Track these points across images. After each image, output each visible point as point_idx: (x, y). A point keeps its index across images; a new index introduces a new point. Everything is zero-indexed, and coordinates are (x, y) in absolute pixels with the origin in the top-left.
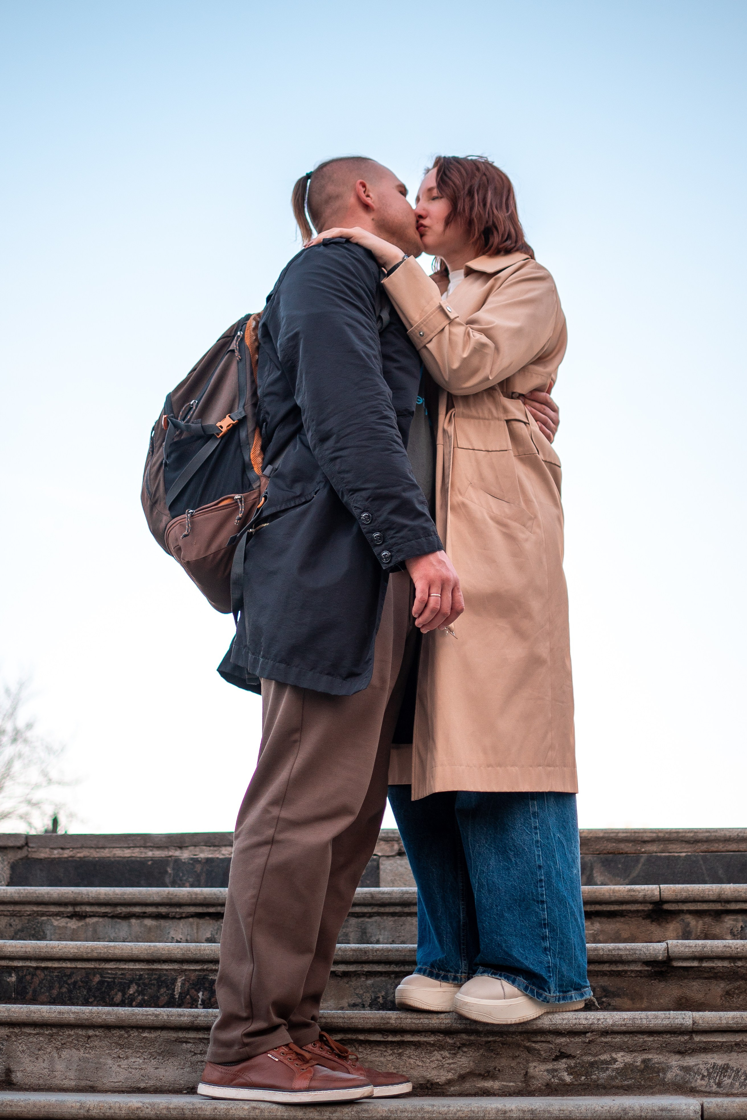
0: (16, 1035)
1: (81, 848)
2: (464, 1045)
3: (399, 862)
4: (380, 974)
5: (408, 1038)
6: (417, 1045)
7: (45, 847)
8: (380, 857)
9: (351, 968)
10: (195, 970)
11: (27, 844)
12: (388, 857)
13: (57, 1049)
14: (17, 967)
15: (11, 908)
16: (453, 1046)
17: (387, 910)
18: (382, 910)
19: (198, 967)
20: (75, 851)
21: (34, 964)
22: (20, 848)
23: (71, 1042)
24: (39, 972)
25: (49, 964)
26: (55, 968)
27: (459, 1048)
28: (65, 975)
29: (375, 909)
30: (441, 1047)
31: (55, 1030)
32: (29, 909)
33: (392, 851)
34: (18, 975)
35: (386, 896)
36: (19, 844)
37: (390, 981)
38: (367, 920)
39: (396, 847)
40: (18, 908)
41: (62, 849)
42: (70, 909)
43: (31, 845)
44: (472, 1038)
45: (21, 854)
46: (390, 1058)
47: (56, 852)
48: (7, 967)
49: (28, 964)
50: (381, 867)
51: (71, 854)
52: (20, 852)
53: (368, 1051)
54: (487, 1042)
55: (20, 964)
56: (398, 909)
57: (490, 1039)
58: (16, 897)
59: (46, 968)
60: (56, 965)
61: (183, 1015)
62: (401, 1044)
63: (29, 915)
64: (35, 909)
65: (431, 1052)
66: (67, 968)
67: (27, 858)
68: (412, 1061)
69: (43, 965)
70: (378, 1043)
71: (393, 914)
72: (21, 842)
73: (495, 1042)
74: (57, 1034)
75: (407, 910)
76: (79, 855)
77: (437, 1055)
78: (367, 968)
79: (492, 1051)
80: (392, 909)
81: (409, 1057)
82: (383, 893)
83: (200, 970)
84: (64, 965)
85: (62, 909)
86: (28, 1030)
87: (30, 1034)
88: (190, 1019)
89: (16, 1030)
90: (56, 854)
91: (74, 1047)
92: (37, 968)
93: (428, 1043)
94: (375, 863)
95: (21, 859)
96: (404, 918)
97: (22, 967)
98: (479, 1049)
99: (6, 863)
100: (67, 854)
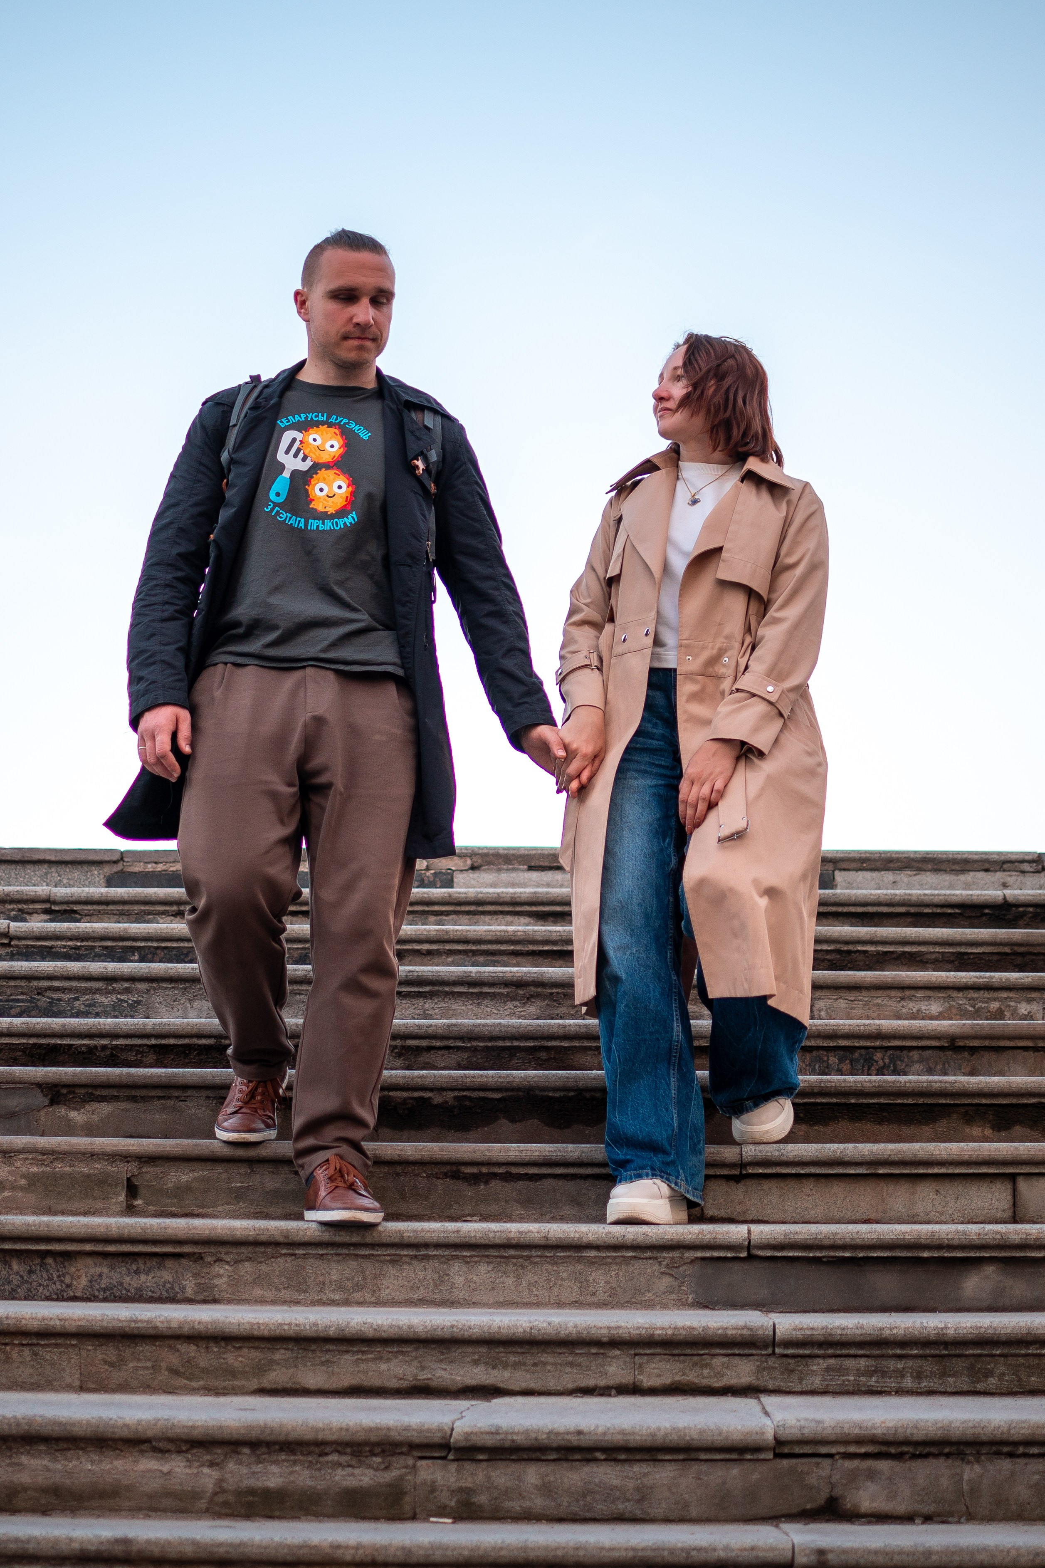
0: (155, 989)
1: (174, 862)
2: (532, 996)
3: (471, 875)
4: (460, 952)
5: (486, 990)
6: (493, 996)
7: (140, 862)
8: (454, 871)
9: (434, 947)
10: (298, 948)
11: (122, 859)
12: (461, 871)
13: (190, 1000)
14: (139, 947)
15: (120, 908)
16: (523, 996)
17: (463, 908)
18: (458, 908)
19: (300, 946)
20: (168, 865)
21: (155, 944)
22: (115, 862)
23: (202, 995)
24: (159, 951)
25: (169, 944)
26: (174, 948)
27: (528, 998)
28: (183, 954)
29: (451, 908)
30: (513, 999)
31: (187, 985)
32: (136, 908)
33: (464, 866)
34: (140, 955)
35: (463, 896)
36: (114, 858)
37: (468, 959)
38: (445, 918)
39: (469, 862)
40: (126, 907)
41: (156, 863)
42: (175, 908)
43: (126, 860)
44: (539, 990)
45: (119, 867)
46: (470, 1007)
47: (149, 866)
48: (131, 947)
49: (150, 944)
50: (455, 880)
51: (164, 868)
52: (115, 866)
53: (452, 1001)
54: (551, 994)
55: (143, 944)
56: (473, 908)
57: (554, 991)
58: (126, 897)
59: (166, 948)
60: (175, 945)
61: (298, 970)
62: (481, 995)
63: (137, 914)
64: (143, 908)
65: (505, 1002)
66: (185, 947)
67: (122, 871)
68: (489, 1009)
69: (163, 945)
70: (460, 994)
71: (468, 913)
72: (116, 857)
73: (558, 993)
74: (190, 987)
75: (480, 909)
76: (171, 869)
77: (510, 1005)
78: (448, 947)
79: (555, 1001)
80: (467, 908)
81: (487, 1006)
82: (460, 893)
83: (302, 949)
84: (182, 945)
85: (167, 908)
86: (164, 985)
87: (166, 988)
88: (304, 972)
89: (154, 985)
90: (150, 867)
91: (204, 999)
92: (157, 948)
93: (501, 994)
94: (449, 877)
95: (116, 873)
96: (477, 917)
97: (144, 947)
98: (544, 1000)
99: (102, 877)
100: (160, 867)
